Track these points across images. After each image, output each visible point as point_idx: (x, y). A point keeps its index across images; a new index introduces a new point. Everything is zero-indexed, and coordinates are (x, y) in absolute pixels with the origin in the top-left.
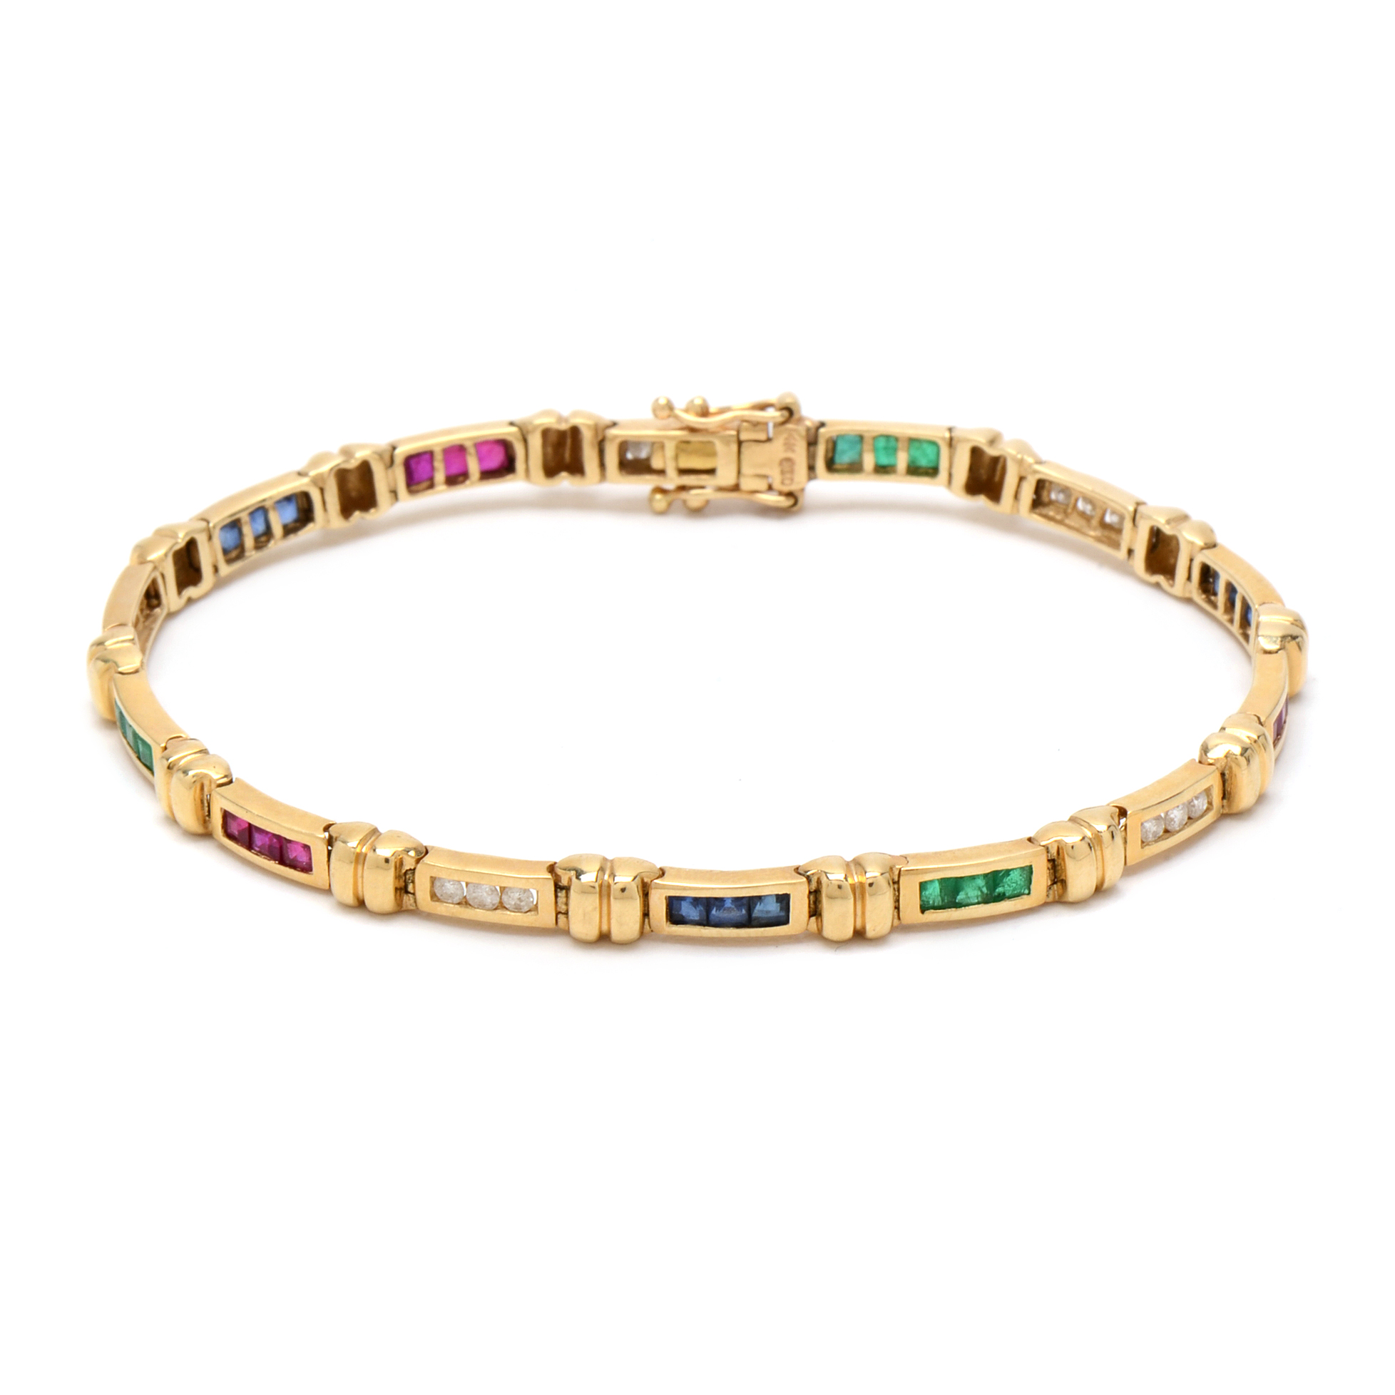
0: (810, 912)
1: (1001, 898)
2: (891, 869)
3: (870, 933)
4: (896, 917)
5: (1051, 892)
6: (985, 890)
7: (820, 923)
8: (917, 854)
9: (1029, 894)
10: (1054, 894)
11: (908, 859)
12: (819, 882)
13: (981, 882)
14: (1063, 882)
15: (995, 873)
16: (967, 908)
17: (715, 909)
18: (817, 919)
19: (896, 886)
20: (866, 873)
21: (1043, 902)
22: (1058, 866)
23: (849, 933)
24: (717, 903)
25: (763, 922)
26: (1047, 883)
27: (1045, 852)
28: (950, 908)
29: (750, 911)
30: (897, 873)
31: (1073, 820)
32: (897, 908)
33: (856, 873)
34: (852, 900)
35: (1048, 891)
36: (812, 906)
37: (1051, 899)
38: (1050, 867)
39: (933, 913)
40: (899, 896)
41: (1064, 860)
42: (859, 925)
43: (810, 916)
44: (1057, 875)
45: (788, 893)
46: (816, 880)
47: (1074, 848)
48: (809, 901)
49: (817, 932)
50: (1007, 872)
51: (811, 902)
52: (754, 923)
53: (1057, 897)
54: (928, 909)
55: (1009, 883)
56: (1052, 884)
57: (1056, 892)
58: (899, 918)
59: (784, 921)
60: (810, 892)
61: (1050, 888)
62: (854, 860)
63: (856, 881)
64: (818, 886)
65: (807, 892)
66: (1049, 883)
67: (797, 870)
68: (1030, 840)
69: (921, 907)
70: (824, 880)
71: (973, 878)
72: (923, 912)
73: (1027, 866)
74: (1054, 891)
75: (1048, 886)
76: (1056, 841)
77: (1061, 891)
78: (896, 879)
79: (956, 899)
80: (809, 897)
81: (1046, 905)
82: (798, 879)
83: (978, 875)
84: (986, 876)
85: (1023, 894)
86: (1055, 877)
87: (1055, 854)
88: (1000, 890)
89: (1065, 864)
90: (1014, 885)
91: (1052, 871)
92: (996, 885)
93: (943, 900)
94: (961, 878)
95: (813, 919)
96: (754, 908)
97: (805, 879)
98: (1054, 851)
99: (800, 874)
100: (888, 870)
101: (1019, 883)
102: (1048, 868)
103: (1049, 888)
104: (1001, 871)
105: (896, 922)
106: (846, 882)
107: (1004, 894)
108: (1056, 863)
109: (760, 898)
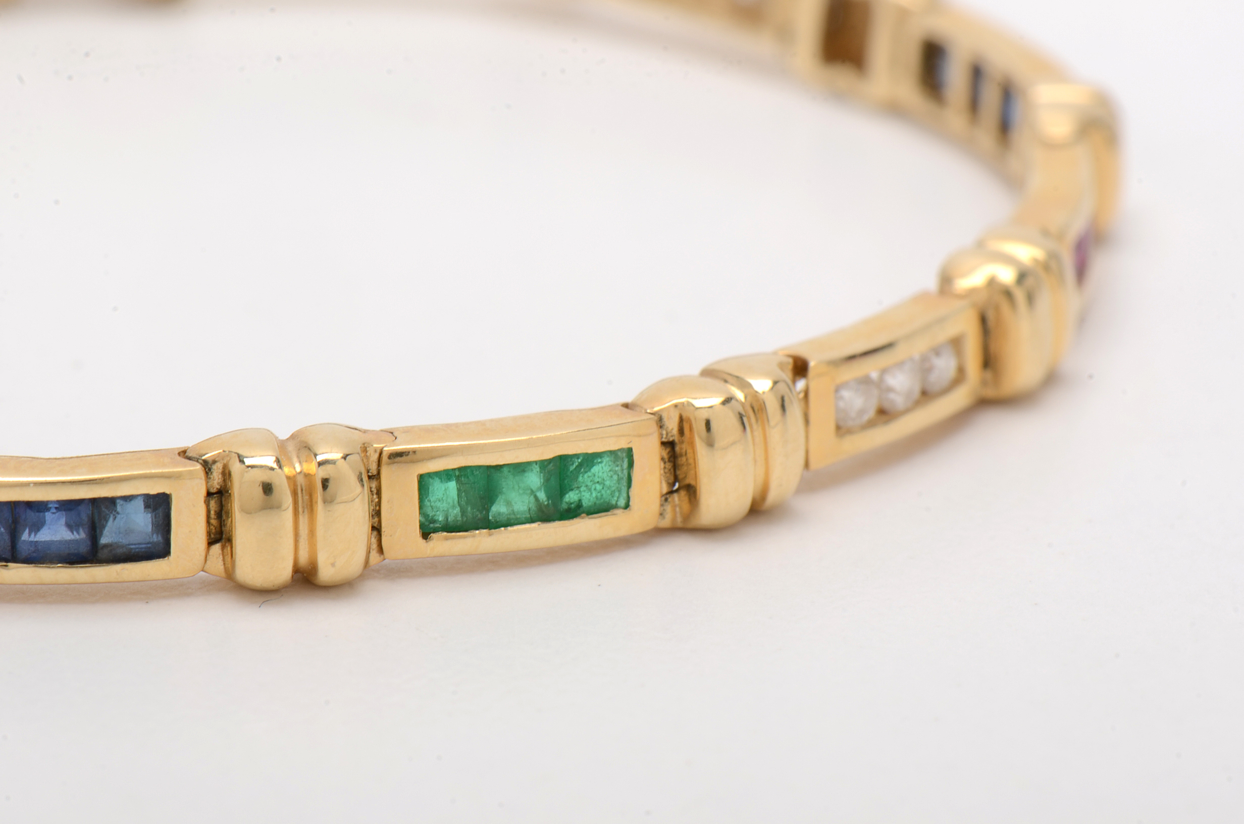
0: (209, 533)
1: (573, 512)
2: (365, 449)
3: (326, 573)
4: (375, 546)
5: (668, 508)
6: (542, 496)
7: (228, 558)
8: (413, 427)
9: (627, 506)
10: (674, 511)
11: (395, 434)
12: (226, 474)
13: (534, 479)
14: (691, 491)
15: (562, 461)
16: (509, 528)
17: (27, 531)
18: (223, 548)
19: (374, 484)
20: (316, 455)
21: (650, 526)
22: (681, 455)
23: (284, 572)
24: (31, 515)
25: (120, 551)
26: (661, 488)
27: (654, 428)
28: (477, 529)
29: (94, 531)
30: (375, 457)
31: (708, 373)
32: (377, 529)
33: (298, 457)
34: (289, 514)
35: (662, 505)
36: (214, 522)
37: (666, 523)
38: (666, 457)
39: (446, 539)
40: (379, 504)
41: (692, 444)
42: (304, 559)
43: (211, 543)
44: (678, 472)
45: (168, 492)
46: (220, 471)
47: (713, 425)
48: (208, 512)
49: (223, 574)
50: (590, 459)
51: (212, 512)
52: (103, 554)
53: (679, 520)
54: (435, 531)
55: (589, 484)
56: (671, 492)
57: (678, 509)
58: (381, 550)
59: (161, 551)
60: (209, 494)
61: (666, 500)
62: (293, 437)
63: (298, 469)
64: (224, 480)
65: (203, 492)
66: (665, 490)
67: (183, 453)
68: (626, 406)
69: (422, 526)
70: (236, 468)
71: (520, 468)
72: (425, 535)
73: (621, 450)
74: (674, 507)
75: (662, 496)
76: (676, 406)
77: (686, 506)
78: (374, 470)
79: (488, 510)
80: (207, 503)
81: (659, 533)
82: (185, 466)
83: (529, 463)
84: (544, 465)
85: (616, 507)
86: (676, 479)
87: (675, 431)
88: (571, 497)
89: (694, 452)
90: (599, 487)
91: (669, 465)
92: (563, 490)
93: (463, 512)
94: (498, 468)
95: (217, 548)
96: (104, 527)
97: (198, 467)
98: (672, 425)
99: (190, 458)
100: (359, 450)
101: (608, 483)
102: (662, 459)
103: (666, 497)
104: (576, 456)
105: (375, 557)
106: (280, 470)
107: (579, 505)
108: (677, 449)
109: (111, 502)
